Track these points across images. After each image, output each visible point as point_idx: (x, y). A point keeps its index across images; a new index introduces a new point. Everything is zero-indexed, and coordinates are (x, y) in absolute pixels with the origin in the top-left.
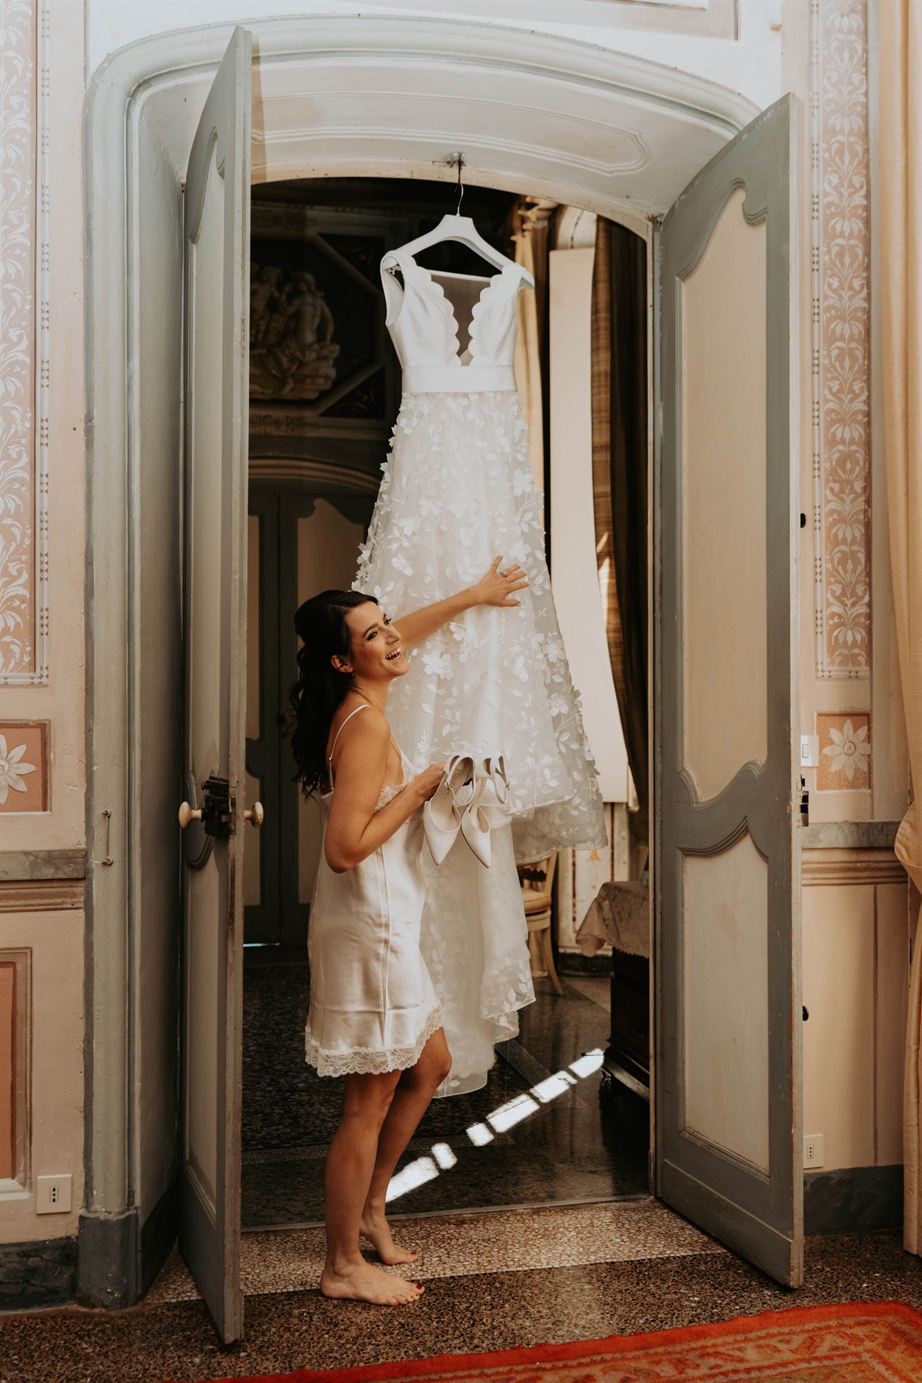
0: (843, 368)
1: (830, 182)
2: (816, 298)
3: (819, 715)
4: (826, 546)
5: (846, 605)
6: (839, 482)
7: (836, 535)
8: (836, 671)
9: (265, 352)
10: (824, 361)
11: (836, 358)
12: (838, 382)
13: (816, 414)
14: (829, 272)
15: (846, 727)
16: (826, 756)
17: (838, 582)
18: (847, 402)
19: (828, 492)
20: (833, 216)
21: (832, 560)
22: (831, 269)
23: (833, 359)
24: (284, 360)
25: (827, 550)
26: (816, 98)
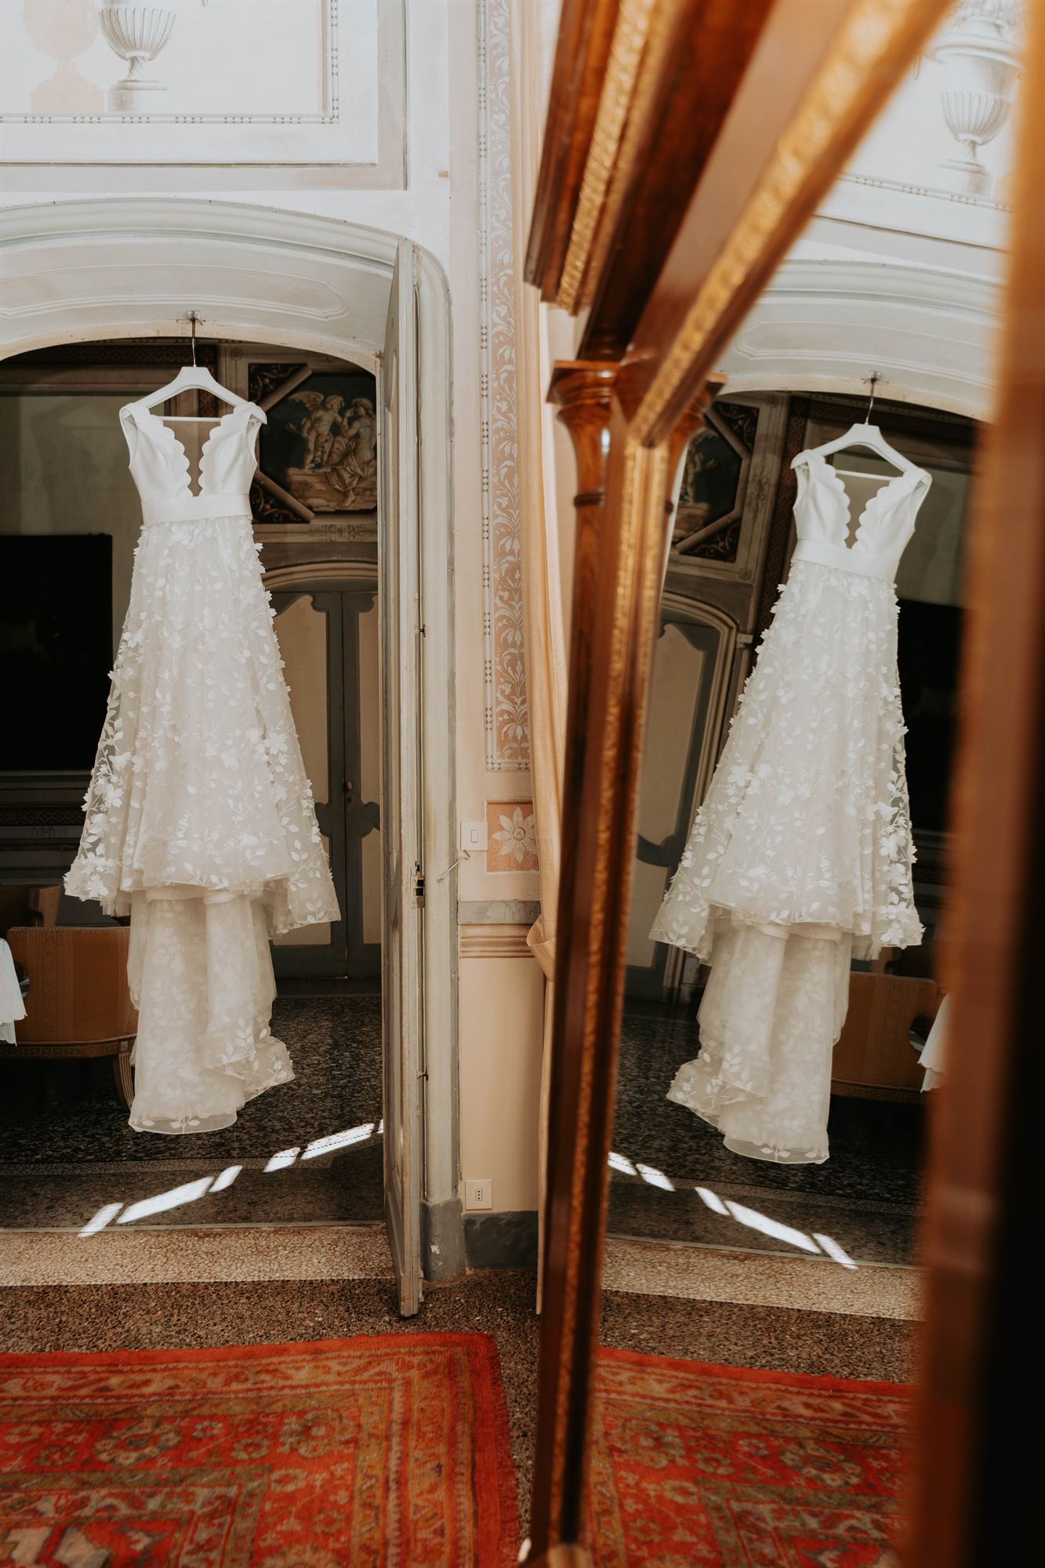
0: (512, 485)
1: (498, 314)
2: (485, 422)
3: (489, 803)
4: (496, 649)
5: (516, 703)
6: (508, 590)
7: (505, 639)
8: (506, 763)
9: (329, 470)
10: (493, 480)
11: (505, 476)
12: (507, 498)
13: (486, 528)
14: (498, 397)
15: (515, 813)
16: (496, 840)
17: (507, 682)
18: (516, 516)
19: (497, 600)
20: (501, 344)
21: (501, 662)
22: (500, 394)
23: (502, 478)
24: (346, 476)
25: (496, 653)
26: (484, 237)
